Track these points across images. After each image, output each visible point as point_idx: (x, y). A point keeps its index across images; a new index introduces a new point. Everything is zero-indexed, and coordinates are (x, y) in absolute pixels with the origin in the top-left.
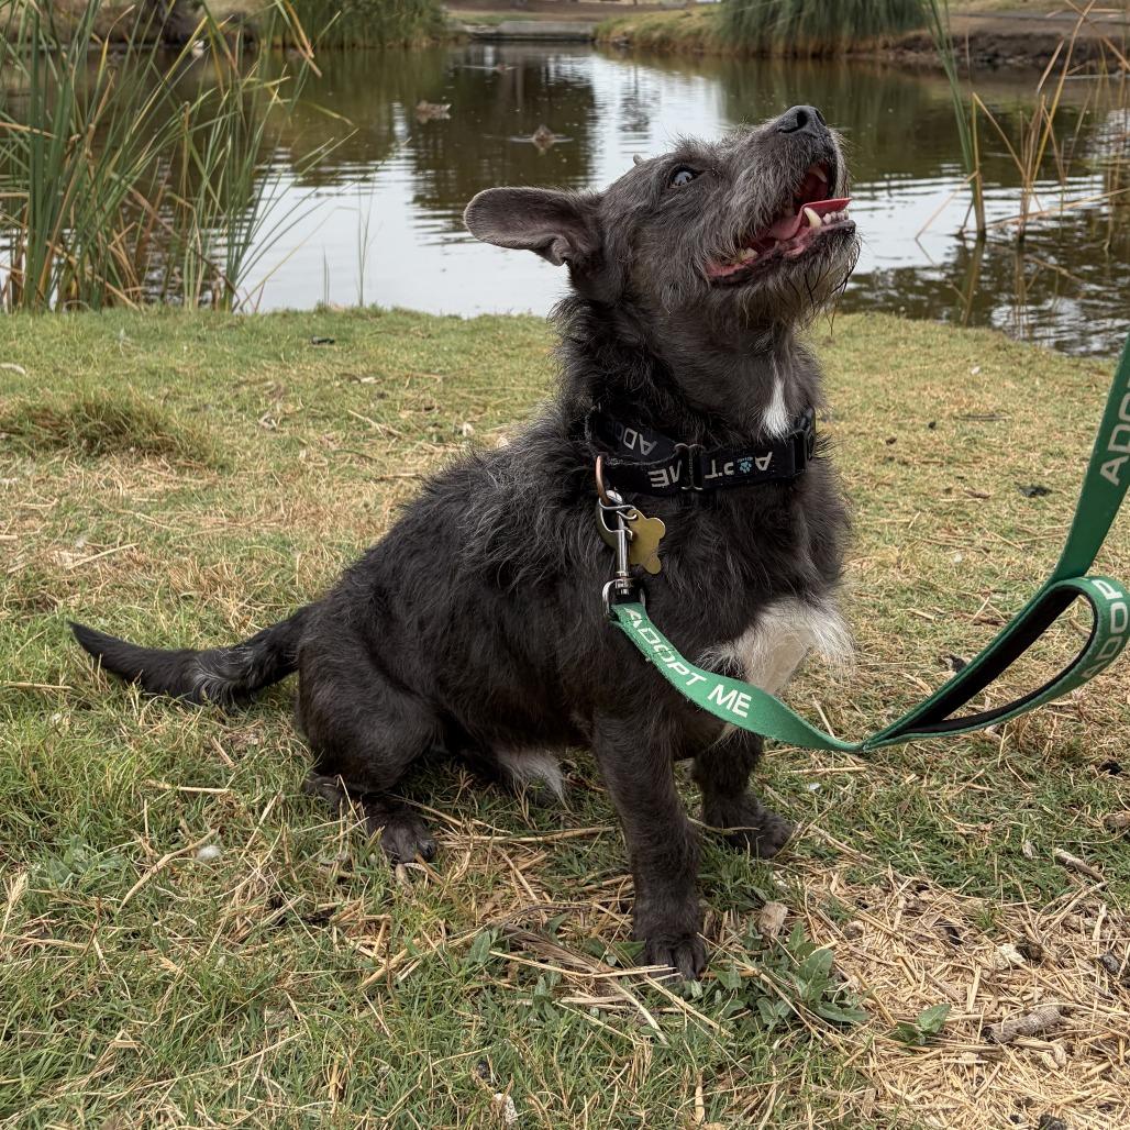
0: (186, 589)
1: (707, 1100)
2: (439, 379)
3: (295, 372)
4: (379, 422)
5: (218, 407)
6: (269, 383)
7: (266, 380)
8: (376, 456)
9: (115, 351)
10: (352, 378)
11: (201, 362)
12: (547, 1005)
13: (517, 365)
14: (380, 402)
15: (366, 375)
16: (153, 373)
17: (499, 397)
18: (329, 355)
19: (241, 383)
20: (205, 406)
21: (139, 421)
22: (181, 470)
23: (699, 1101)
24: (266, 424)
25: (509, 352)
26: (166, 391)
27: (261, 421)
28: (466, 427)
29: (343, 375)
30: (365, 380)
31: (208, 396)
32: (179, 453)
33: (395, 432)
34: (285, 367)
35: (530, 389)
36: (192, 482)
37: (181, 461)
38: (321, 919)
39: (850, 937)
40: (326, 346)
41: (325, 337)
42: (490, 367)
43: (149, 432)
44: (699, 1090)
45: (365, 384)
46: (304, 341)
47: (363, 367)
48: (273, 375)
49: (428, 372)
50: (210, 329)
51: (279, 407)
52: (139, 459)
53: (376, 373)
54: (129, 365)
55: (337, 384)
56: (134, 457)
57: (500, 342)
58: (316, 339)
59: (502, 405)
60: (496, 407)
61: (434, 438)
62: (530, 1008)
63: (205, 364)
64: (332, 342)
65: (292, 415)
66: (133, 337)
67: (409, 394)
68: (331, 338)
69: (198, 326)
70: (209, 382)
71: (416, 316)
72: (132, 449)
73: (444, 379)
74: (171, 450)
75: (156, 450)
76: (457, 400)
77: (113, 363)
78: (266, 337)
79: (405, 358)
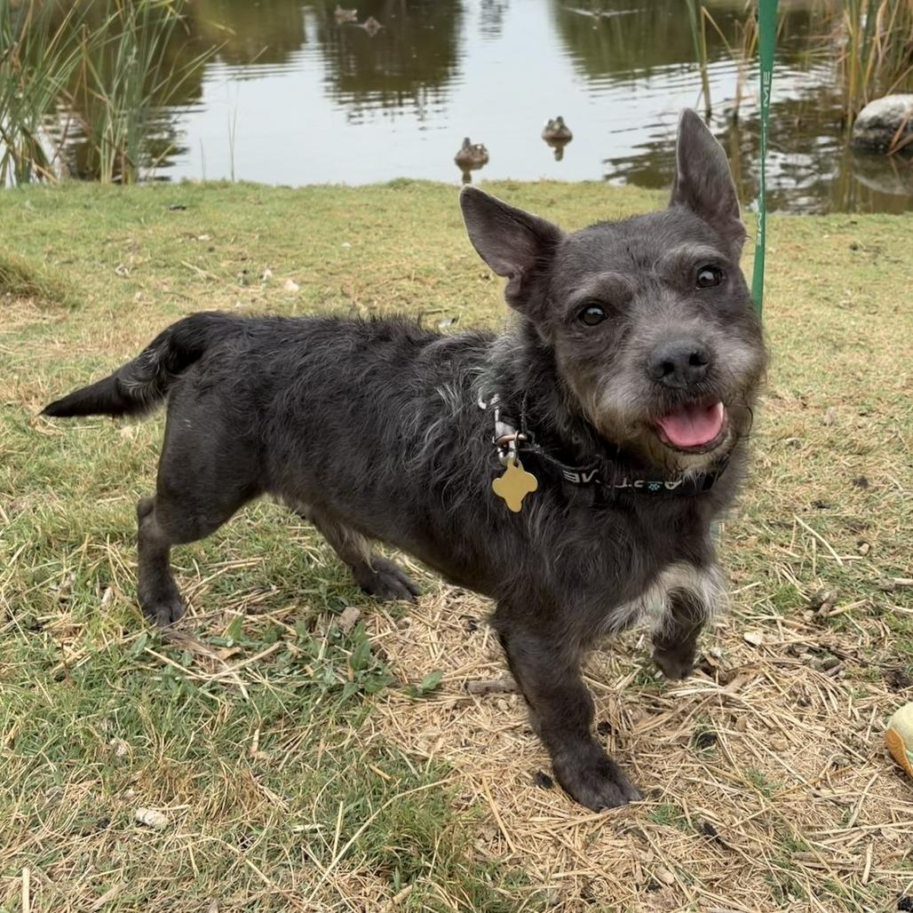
0: (10, 399)
1: (260, 737)
2: (257, 237)
3: (151, 232)
4: (204, 269)
5: (86, 260)
6: (129, 241)
7: (127, 238)
8: (192, 296)
9: (19, 218)
10: (192, 236)
11: (81, 225)
12: (170, 680)
13: (315, 225)
14: (208, 255)
15: (203, 233)
16: (44, 234)
17: (297, 250)
18: (179, 219)
19: (108, 241)
20: (77, 259)
21: (14, 273)
22: (43, 308)
23: (256, 738)
24: (120, 273)
25: (313, 215)
26: (50, 247)
27: (117, 270)
28: (268, 273)
29: (186, 234)
30: (202, 237)
31: (81, 251)
32: (42, 296)
33: (215, 277)
34: (143, 228)
35: (320, 244)
36: (50, 317)
37: (44, 302)
38: (37, 628)
39: (401, 628)
40: (179, 211)
41: (179, 204)
42: (295, 227)
43: (20, 281)
44: (258, 731)
45: (202, 241)
46: (163, 208)
47: (202, 228)
48: (133, 234)
49: (250, 231)
50: (97, 199)
51: (132, 259)
52: (13, 301)
53: (211, 232)
54: (28, 229)
55: (180, 240)
56: (10, 300)
57: (309, 208)
58: (173, 206)
59: (297, 256)
60: (292, 257)
61: (241, 281)
62: (159, 682)
63: (84, 227)
64: (184, 208)
65: (141, 265)
66: (36, 206)
67: (232, 249)
68: (184, 205)
69: (88, 196)
70: (85, 241)
71: (254, 187)
72: (8, 294)
73: (260, 237)
74: (36, 294)
75: (26, 294)
76: (266, 253)
77: (16, 227)
78: (135, 205)
79: (235, 220)
